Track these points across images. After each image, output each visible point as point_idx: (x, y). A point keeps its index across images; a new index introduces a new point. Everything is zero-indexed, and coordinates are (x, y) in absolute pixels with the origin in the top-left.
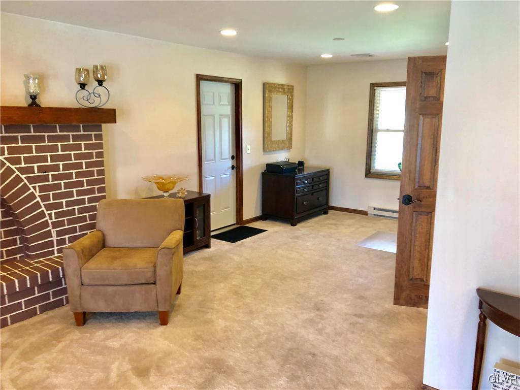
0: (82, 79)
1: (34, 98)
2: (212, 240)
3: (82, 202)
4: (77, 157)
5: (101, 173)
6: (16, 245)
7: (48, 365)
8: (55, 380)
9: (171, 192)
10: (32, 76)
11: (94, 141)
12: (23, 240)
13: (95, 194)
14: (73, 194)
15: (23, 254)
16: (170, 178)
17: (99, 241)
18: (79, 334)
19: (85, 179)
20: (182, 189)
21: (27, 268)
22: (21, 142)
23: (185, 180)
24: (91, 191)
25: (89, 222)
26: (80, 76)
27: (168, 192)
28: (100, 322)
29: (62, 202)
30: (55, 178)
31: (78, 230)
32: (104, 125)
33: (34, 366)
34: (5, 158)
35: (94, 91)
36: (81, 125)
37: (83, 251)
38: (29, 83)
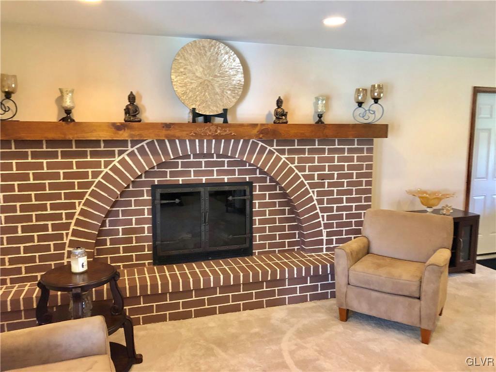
0: (360, 98)
1: (320, 116)
2: (478, 266)
3: (350, 208)
4: (350, 168)
5: (369, 183)
6: (296, 238)
7: (318, 348)
8: (324, 363)
9: (435, 208)
10: (321, 98)
11: (365, 154)
12: (301, 235)
13: (361, 202)
14: (343, 200)
15: (299, 247)
16: (434, 193)
17: (364, 247)
18: (342, 329)
19: (354, 188)
20: (447, 206)
21: (303, 259)
22: (308, 153)
23: (452, 196)
24: (358, 200)
25: (354, 227)
26: (359, 96)
27: (431, 207)
28: (361, 323)
29: (333, 207)
30: (330, 185)
31: (344, 234)
32: (375, 139)
33: (308, 345)
34: (295, 166)
35: (370, 108)
36: (356, 139)
37: (352, 254)
38: (318, 104)
